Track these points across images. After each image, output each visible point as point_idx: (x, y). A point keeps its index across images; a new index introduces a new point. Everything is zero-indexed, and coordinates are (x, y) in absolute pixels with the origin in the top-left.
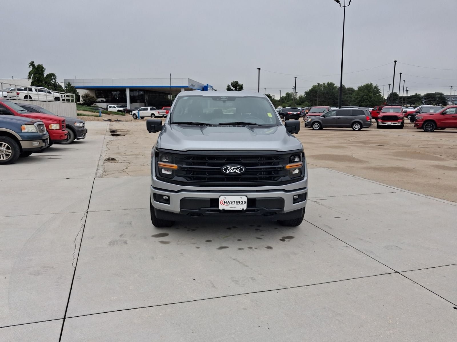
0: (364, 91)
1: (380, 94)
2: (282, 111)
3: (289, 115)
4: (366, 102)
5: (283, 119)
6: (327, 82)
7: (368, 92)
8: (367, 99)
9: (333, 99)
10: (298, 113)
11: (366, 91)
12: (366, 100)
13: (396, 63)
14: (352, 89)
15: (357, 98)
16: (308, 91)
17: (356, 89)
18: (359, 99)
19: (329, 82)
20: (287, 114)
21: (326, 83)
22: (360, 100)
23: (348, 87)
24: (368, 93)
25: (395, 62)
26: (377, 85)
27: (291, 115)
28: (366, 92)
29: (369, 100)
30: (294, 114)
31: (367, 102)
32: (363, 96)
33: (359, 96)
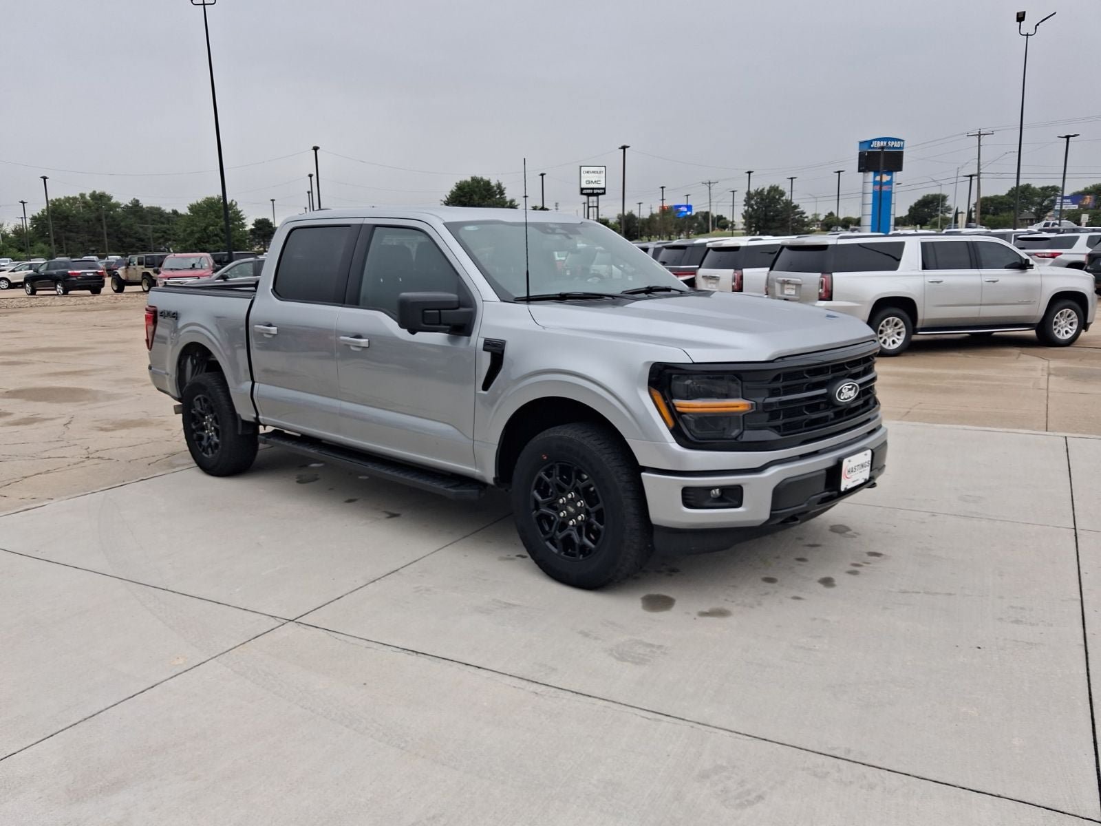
0: (205, 216)
1: (243, 221)
3: (75, 279)
4: (214, 241)
6: (91, 191)
7: (216, 217)
8: (216, 235)
9: (117, 237)
10: (97, 272)
11: (211, 215)
12: (215, 238)
13: (318, 151)
14: (158, 209)
15: (192, 232)
16: (38, 214)
17: (184, 210)
18: (197, 235)
19: (95, 192)
20: (69, 276)
21: (88, 194)
22: (199, 238)
23: (149, 206)
24: (217, 220)
25: (316, 149)
26: (232, 201)
27: (80, 280)
28: (210, 218)
29: (220, 238)
30: (88, 274)
31: (217, 242)
32: (205, 229)
33: (195, 228)
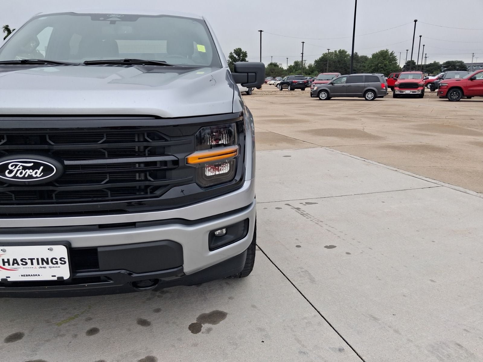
0: (378, 59)
1: (396, 61)
2: (287, 80)
3: (295, 84)
4: (380, 70)
5: (288, 88)
6: (339, 50)
7: (383, 59)
8: (382, 68)
9: (345, 69)
10: (304, 81)
11: (381, 58)
12: (381, 69)
13: (417, 22)
14: (366, 57)
15: (371, 66)
16: (318, 59)
17: (370, 56)
18: (373, 68)
19: (340, 50)
20: (292, 82)
21: (338, 50)
22: (374, 69)
23: (362, 55)
24: (383, 60)
25: (416, 21)
26: (393, 51)
27: (297, 84)
28: (380, 60)
29: (384, 69)
30: (300, 82)
31: (382, 71)
32: (377, 64)
33: (373, 65)
